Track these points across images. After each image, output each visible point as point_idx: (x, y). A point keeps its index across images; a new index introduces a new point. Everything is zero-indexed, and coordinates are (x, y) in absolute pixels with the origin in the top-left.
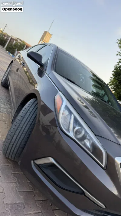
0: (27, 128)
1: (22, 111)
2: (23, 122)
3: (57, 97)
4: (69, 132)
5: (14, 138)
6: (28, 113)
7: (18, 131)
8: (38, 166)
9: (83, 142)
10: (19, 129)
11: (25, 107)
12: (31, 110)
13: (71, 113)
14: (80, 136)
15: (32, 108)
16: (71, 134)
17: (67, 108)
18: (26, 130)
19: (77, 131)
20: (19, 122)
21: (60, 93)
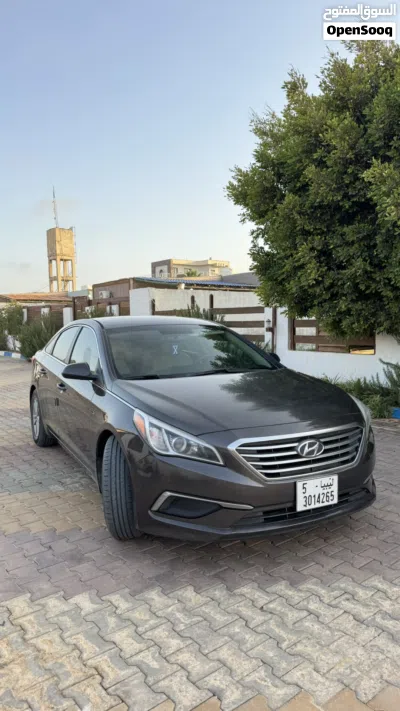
0: (122, 480)
1: (104, 463)
2: (113, 475)
3: (136, 418)
4: (167, 450)
5: (114, 502)
6: (113, 461)
7: (114, 490)
8: (158, 512)
9: (189, 453)
10: (113, 486)
11: (105, 454)
12: (114, 455)
13: (159, 428)
14: (184, 448)
15: (114, 451)
16: (172, 452)
17: (152, 425)
18: (122, 484)
19: (175, 444)
20: (108, 479)
21: (137, 411)
